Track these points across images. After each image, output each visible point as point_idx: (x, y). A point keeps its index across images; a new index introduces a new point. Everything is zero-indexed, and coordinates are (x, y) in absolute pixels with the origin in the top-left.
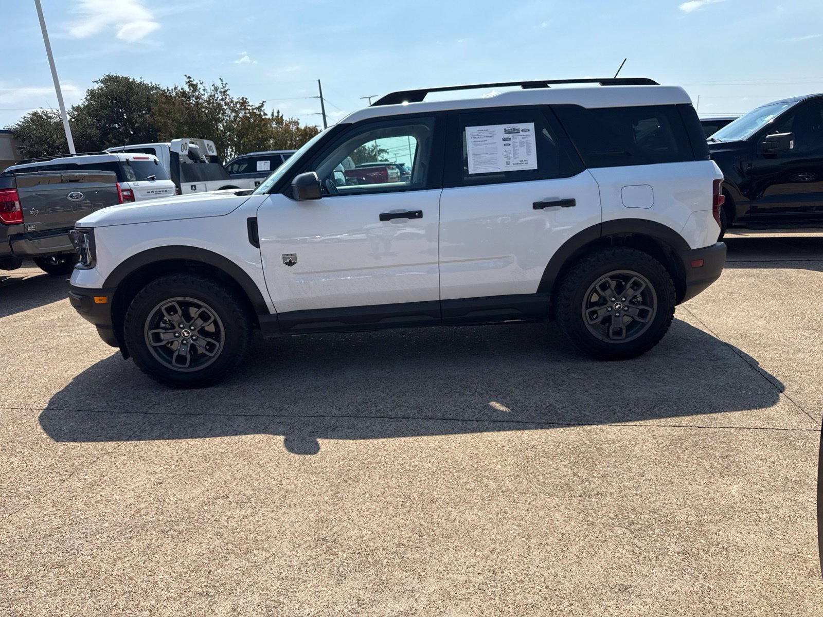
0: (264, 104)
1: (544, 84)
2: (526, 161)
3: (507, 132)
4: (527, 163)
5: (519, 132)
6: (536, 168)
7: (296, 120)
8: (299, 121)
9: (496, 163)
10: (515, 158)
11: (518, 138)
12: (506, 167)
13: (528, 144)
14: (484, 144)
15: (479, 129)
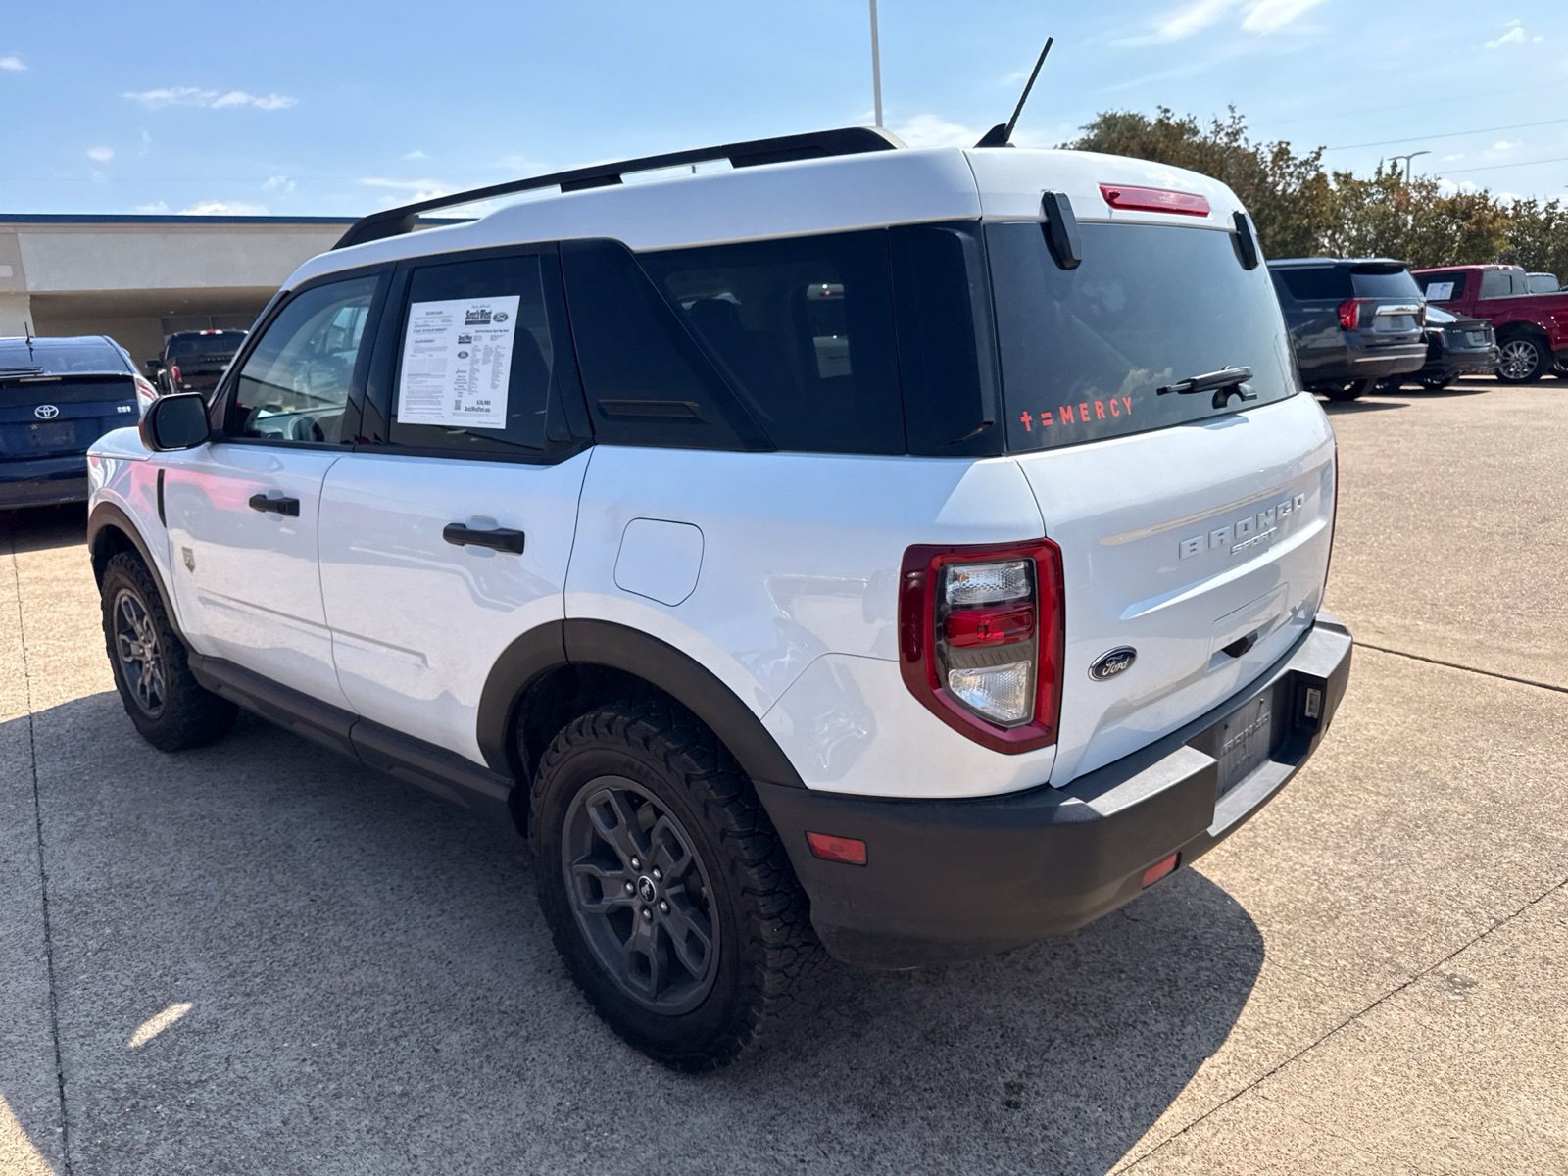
0: (1323, 152)
1: (610, 174)
2: (487, 402)
3: (471, 320)
4: (488, 410)
5: (488, 322)
6: (503, 427)
7: (1433, 181)
8: (1439, 183)
9: (439, 403)
10: (471, 392)
11: (483, 336)
12: (454, 414)
13: (499, 355)
14: (429, 349)
15: (430, 310)
